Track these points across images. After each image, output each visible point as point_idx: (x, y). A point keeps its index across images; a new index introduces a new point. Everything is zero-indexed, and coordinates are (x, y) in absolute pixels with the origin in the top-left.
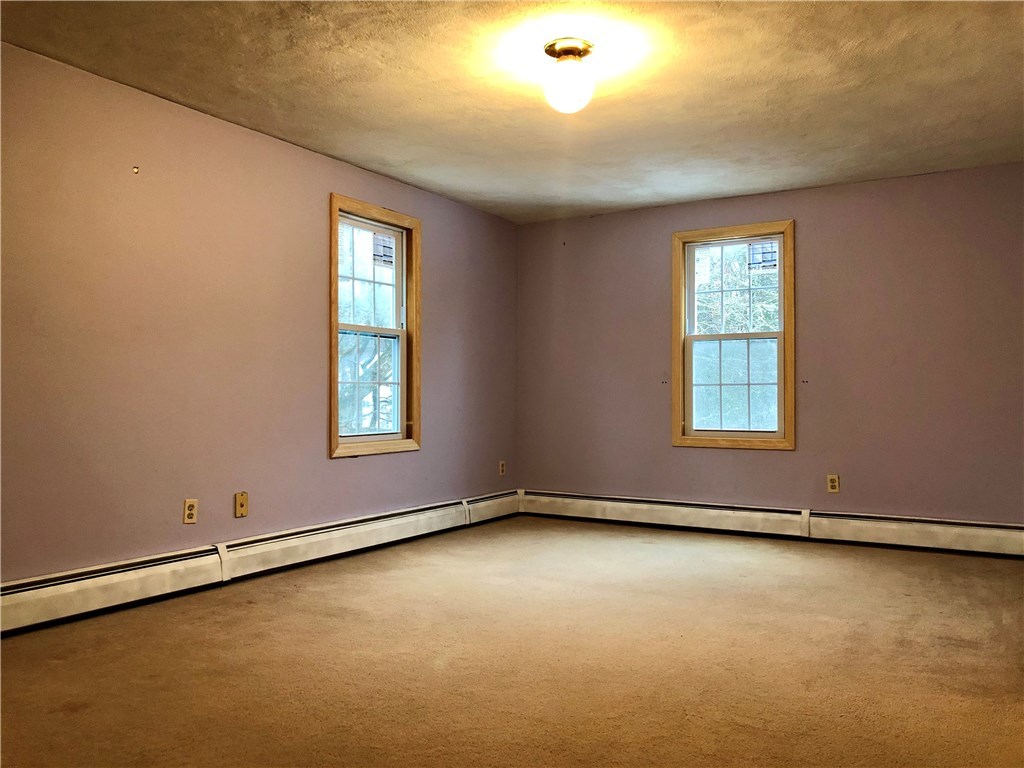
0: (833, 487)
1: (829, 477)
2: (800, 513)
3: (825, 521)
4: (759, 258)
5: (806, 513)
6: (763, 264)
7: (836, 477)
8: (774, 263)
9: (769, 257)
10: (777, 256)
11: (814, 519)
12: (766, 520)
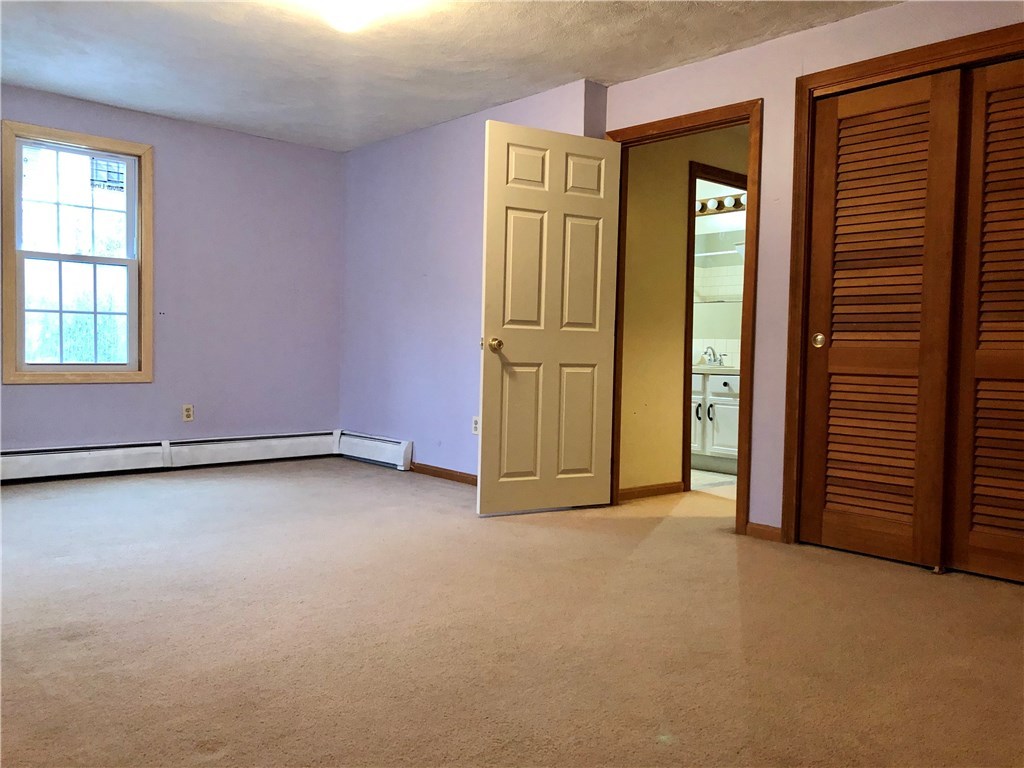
0: (188, 416)
1: (185, 407)
2: (160, 444)
3: (185, 449)
4: (104, 176)
5: (166, 443)
6: (108, 184)
7: (190, 406)
8: (120, 185)
9: (115, 177)
10: (124, 178)
11: (175, 449)
12: (127, 457)
